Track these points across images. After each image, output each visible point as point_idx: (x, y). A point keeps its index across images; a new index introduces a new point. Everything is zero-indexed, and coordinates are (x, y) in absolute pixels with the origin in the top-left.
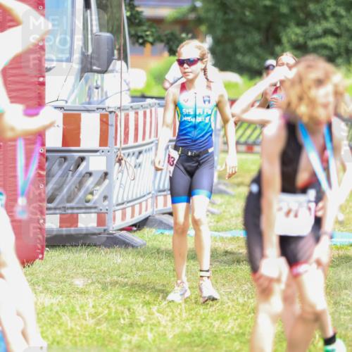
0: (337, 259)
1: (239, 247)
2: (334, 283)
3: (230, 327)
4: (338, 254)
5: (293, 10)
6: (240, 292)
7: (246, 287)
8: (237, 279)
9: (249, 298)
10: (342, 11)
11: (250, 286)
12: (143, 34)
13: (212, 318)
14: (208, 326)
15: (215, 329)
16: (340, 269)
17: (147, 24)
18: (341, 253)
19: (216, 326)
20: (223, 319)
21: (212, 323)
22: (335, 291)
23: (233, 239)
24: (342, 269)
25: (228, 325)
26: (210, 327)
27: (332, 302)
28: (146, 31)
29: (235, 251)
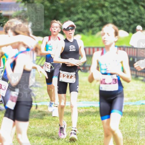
0: (85, 113)
1: (44, 109)
2: (84, 123)
3: (41, 142)
4: (85, 111)
5: (65, 10)
6: (45, 128)
7: (47, 125)
8: (44, 122)
9: (49, 130)
10: (85, 10)
11: (49, 125)
12: (3, 22)
13: (34, 139)
14: (32, 142)
15: (35, 143)
16: (86, 117)
17: (4, 18)
18: (87, 110)
19: (35, 142)
20: (38, 139)
21: (34, 141)
22: (84, 126)
23: (42, 106)
24: (87, 117)
25: (40, 141)
26: (33, 142)
27: (83, 130)
28: (3, 21)
29: (43, 110)
